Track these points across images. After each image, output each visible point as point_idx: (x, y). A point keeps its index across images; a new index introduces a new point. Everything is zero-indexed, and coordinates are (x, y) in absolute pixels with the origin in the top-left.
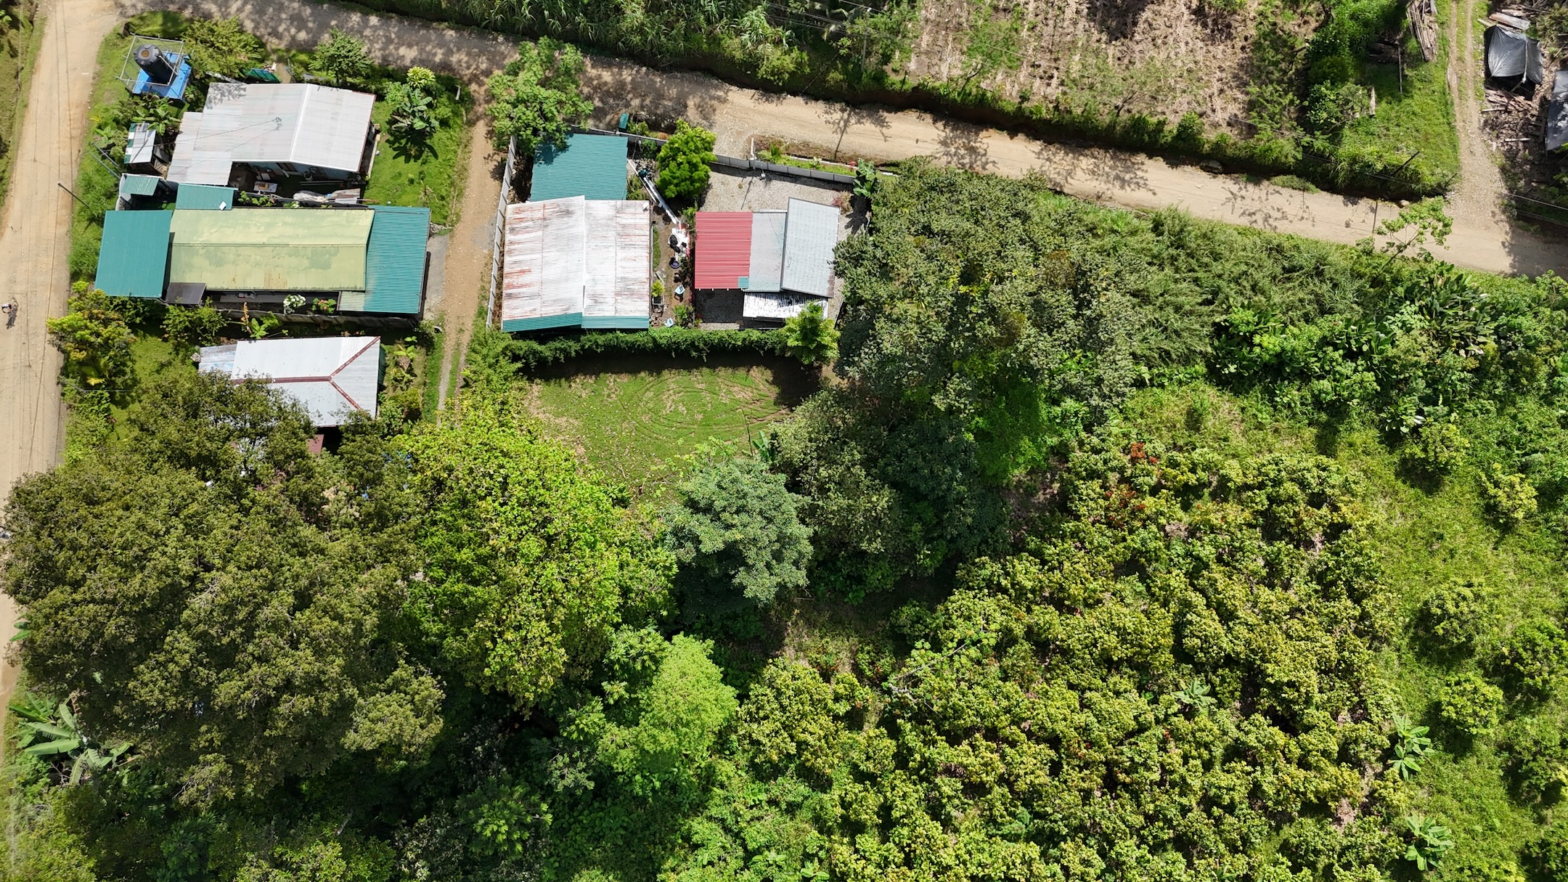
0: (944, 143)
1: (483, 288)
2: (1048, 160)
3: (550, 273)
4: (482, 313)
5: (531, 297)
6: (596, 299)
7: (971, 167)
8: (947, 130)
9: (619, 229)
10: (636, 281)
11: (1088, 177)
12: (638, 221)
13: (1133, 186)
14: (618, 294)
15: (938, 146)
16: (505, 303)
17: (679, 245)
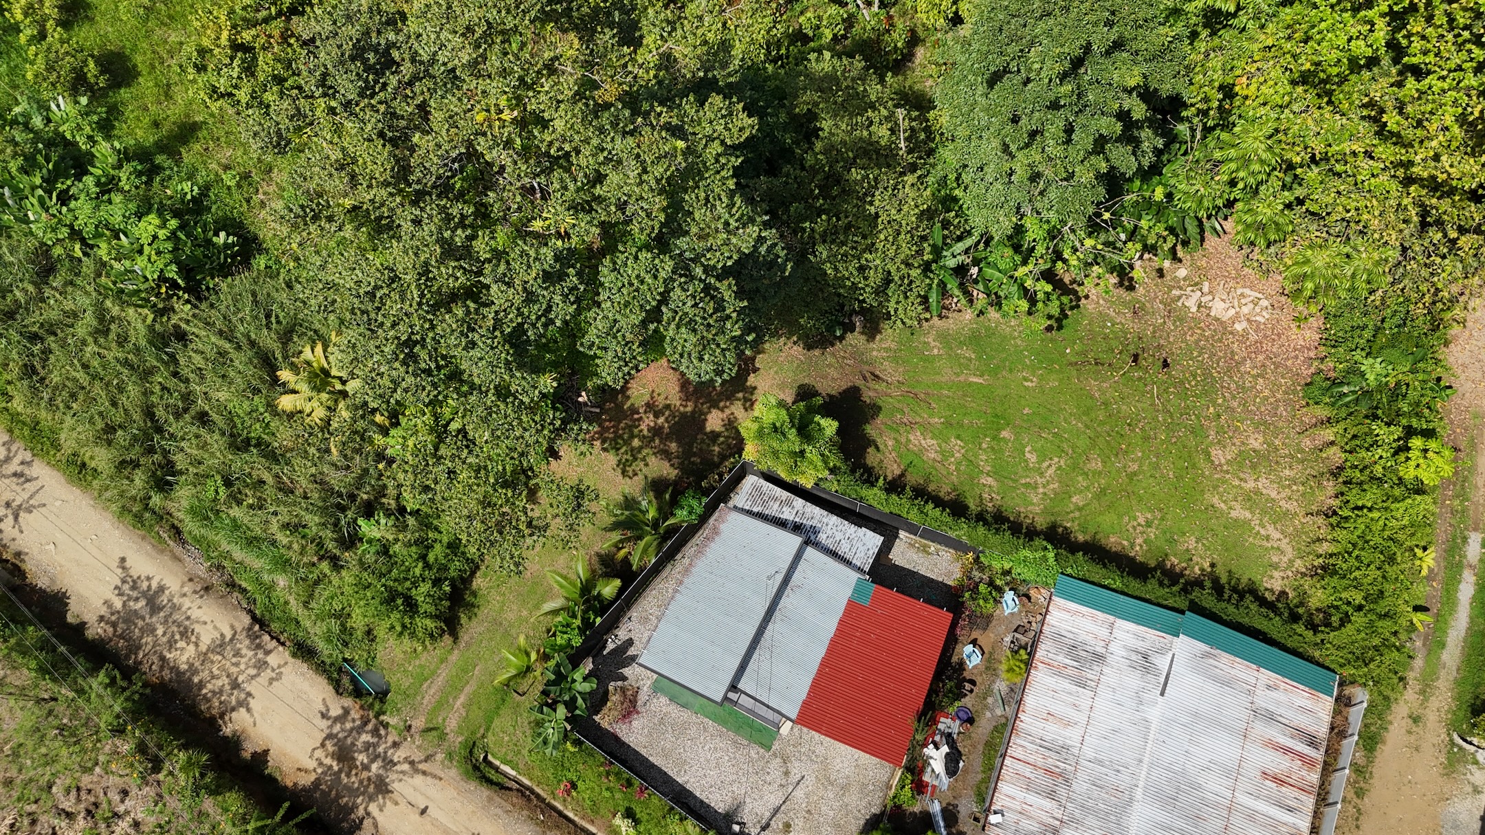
0: (382, 788)
1: (1360, 793)
2: (235, 685)
3: (1225, 749)
4: (1370, 741)
5: (1271, 717)
6: (1144, 662)
7: (365, 722)
8: (361, 812)
9: (1062, 792)
10: (1059, 671)
11: (197, 628)
12: (1020, 795)
13: (145, 585)
14: (1099, 658)
15: (396, 786)
16: (1322, 731)
17: (945, 749)
